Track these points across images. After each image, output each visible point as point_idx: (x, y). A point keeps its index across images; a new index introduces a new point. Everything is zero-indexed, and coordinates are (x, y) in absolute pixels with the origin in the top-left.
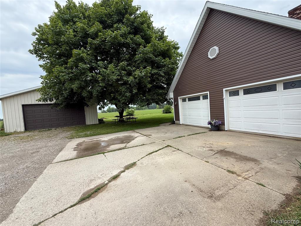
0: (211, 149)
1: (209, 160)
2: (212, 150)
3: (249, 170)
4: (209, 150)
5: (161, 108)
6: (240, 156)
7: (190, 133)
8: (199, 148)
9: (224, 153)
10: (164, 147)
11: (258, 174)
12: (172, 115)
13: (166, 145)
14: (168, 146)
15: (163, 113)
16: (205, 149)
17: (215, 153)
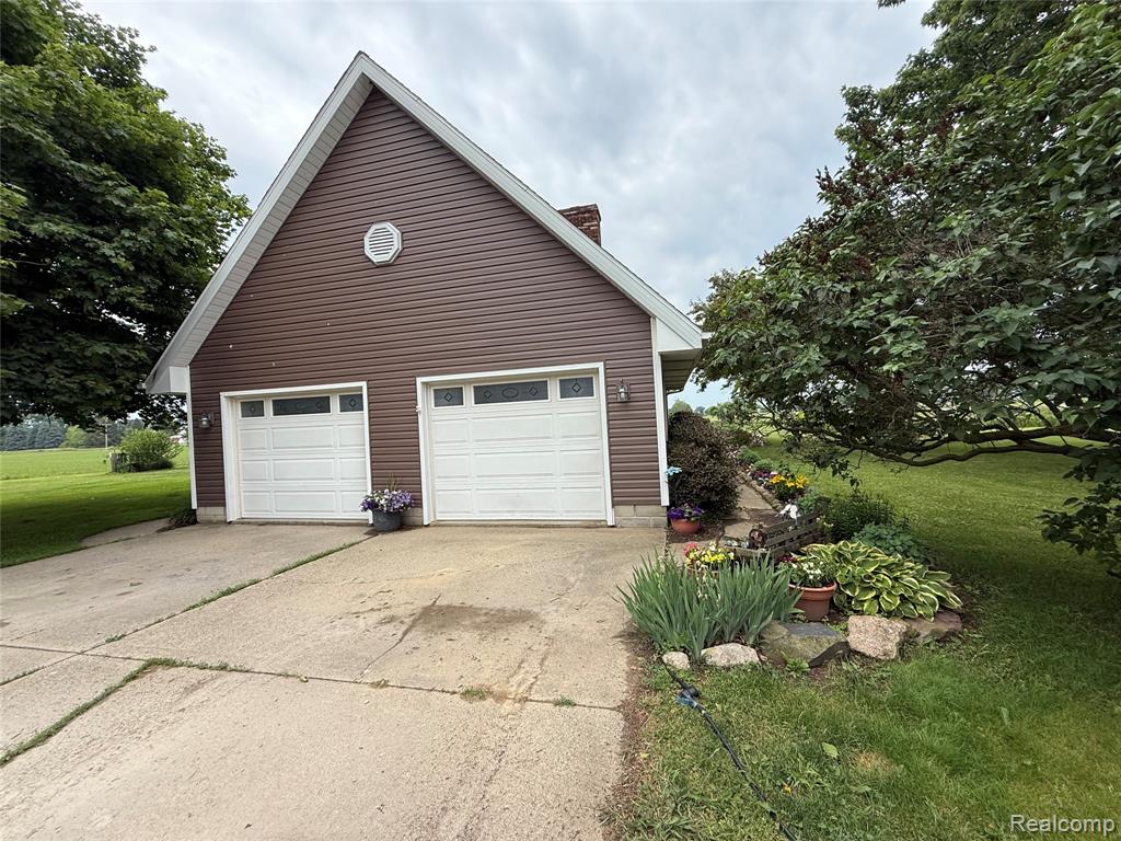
0: (387, 613)
1: (389, 674)
2: (392, 619)
3: (523, 661)
4: (381, 623)
5: (102, 445)
6: (486, 614)
7: (283, 560)
8: (335, 627)
9: (437, 617)
10: (116, 681)
11: (546, 663)
12: (179, 479)
13: (134, 667)
14: (151, 665)
15: (116, 470)
16: (361, 623)
17: (404, 628)
